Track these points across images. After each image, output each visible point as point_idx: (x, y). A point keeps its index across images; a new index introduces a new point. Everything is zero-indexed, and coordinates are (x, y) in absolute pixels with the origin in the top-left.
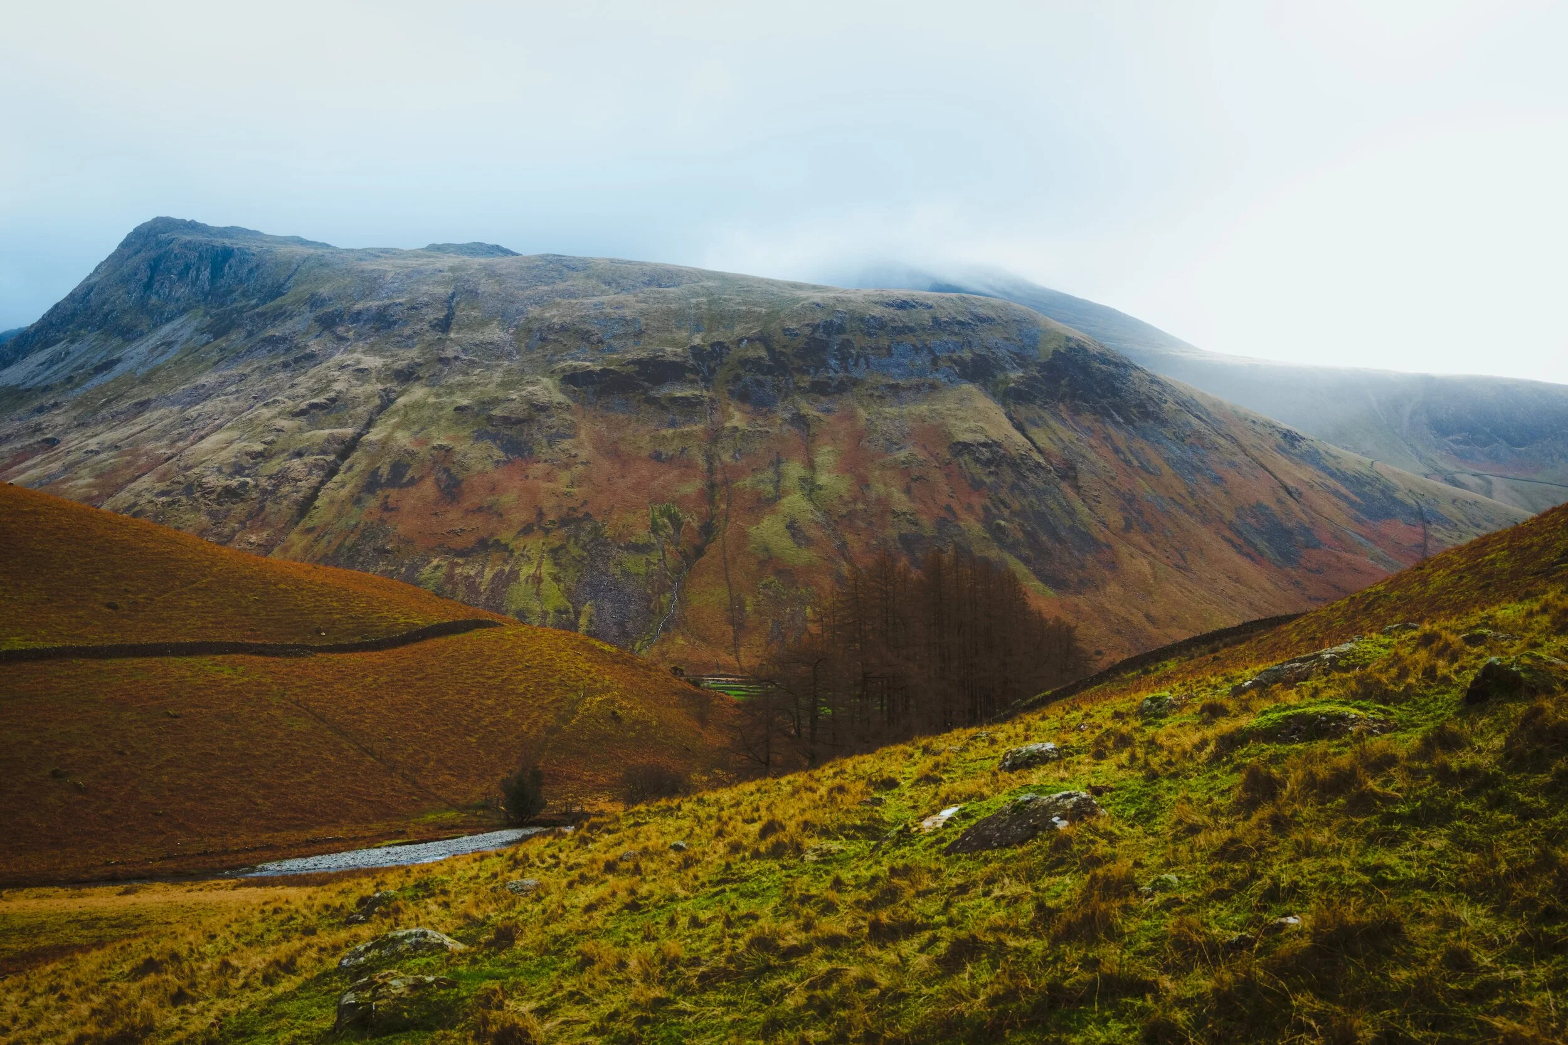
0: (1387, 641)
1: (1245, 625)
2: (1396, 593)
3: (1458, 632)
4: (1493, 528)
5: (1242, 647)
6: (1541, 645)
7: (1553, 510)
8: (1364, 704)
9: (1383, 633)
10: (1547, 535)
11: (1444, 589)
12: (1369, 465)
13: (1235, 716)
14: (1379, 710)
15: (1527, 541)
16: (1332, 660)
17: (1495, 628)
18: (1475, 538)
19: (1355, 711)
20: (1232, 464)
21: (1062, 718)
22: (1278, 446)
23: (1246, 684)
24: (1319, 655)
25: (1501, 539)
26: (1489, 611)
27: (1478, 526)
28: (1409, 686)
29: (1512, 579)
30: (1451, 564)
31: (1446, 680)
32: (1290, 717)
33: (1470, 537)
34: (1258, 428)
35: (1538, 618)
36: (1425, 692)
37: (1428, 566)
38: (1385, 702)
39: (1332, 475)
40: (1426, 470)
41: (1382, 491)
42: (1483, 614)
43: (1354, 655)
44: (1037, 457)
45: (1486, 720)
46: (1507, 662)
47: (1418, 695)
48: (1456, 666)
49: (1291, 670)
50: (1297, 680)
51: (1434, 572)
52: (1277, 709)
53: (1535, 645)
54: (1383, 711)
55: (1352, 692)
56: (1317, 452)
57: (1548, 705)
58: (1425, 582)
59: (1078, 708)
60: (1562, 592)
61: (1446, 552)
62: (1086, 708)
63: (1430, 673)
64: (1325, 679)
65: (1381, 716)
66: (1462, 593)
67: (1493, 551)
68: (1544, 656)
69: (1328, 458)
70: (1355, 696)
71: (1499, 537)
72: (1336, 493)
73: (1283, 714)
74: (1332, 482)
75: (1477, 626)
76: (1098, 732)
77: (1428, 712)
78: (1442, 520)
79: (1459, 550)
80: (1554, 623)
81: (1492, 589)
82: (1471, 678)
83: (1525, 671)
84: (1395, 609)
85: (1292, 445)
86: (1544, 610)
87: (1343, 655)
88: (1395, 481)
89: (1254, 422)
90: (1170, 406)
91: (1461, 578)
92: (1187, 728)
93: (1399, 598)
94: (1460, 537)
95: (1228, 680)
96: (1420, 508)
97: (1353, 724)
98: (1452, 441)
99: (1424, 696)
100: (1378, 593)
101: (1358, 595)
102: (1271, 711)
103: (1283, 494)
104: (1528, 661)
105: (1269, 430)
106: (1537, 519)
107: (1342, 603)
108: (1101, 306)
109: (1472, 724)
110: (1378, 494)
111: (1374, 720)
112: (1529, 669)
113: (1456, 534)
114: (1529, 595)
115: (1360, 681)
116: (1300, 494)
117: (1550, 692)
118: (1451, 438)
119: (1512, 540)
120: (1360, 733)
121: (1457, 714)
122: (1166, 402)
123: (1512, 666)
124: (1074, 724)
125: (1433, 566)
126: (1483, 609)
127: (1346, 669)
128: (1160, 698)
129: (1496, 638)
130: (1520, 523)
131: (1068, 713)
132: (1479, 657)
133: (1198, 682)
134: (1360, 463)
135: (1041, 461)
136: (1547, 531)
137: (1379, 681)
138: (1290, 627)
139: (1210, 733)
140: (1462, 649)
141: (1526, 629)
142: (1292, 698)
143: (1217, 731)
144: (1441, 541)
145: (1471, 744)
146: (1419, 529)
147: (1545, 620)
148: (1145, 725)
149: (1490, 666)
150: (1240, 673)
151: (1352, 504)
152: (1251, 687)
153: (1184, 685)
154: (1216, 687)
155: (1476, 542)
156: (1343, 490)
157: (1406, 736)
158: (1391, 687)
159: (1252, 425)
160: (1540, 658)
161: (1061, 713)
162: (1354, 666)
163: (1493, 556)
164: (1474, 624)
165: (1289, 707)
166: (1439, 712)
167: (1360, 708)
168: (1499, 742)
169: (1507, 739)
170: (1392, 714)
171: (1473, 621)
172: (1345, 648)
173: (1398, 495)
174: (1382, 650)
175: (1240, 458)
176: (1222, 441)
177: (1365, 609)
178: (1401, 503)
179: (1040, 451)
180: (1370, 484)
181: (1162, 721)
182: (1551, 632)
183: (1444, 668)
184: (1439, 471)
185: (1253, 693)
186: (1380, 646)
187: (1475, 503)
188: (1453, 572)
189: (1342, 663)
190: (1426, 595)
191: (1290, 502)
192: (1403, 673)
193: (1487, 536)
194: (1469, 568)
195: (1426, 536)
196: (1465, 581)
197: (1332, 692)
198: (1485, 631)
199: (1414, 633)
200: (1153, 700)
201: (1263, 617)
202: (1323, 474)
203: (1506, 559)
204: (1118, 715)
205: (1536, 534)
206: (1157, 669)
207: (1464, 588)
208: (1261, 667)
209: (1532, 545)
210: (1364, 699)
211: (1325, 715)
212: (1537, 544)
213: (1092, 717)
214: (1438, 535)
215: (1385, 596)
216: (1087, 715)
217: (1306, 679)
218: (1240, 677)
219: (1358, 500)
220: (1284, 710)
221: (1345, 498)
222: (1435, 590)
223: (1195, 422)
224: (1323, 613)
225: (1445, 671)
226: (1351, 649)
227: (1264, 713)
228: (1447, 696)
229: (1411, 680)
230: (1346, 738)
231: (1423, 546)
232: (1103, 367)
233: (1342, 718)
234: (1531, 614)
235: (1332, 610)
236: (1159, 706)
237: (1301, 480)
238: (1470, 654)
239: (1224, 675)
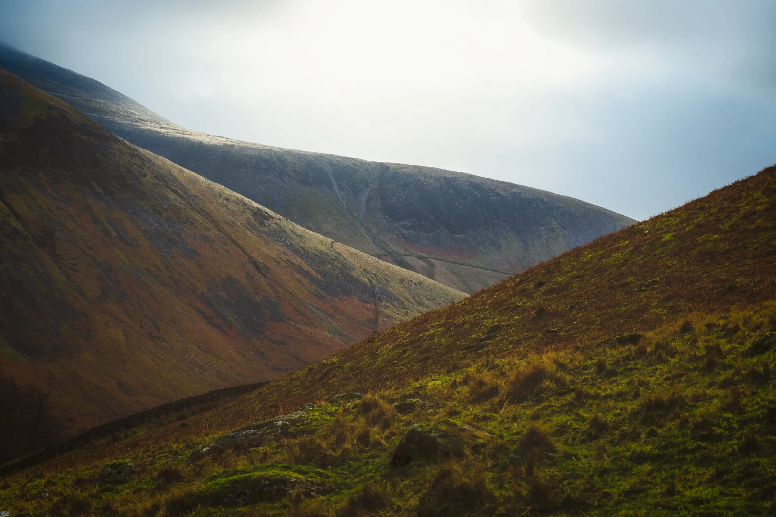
0: (334, 409)
1: (212, 393)
2: (349, 364)
3: (392, 401)
4: (434, 307)
5: (208, 414)
6: (458, 413)
7: (483, 292)
8: (304, 468)
9: (331, 402)
10: (477, 314)
11: (390, 361)
12: (329, 244)
13: (189, 481)
14: (318, 473)
15: (461, 320)
16: (283, 426)
17: (425, 397)
18: (418, 315)
19: (296, 475)
20: (206, 239)
21: (24, 486)
22: (249, 223)
23: (204, 450)
24: (273, 422)
25: (440, 316)
26: (421, 382)
27: (421, 304)
28: (346, 451)
29: (447, 353)
30: (396, 339)
31: (377, 444)
32: (236, 481)
33: (415, 313)
34: (231, 205)
35: (460, 389)
36: (359, 456)
37: (377, 340)
38: (324, 467)
39: (297, 253)
40: (379, 252)
41: (341, 270)
42: (417, 385)
43: (303, 422)
44: (14, 223)
45: (406, 482)
46: (427, 429)
47: (352, 459)
48: (387, 432)
49: (247, 435)
50: (251, 445)
51: (382, 345)
52: (225, 474)
53: (454, 413)
54: (321, 475)
55: (295, 457)
56: (284, 231)
57: (456, 467)
58: (373, 355)
59: (41, 476)
60: (482, 366)
61: (393, 328)
62: (48, 475)
63: (364, 438)
64: (276, 444)
65: (318, 480)
66: (404, 365)
67: (432, 327)
68: (459, 423)
69: (293, 236)
70: (297, 460)
71: (438, 314)
72: (300, 270)
73: (231, 478)
74: (297, 260)
75: (411, 396)
76: (56, 499)
77: (360, 475)
78: (391, 297)
79: (404, 326)
80: (471, 393)
81: (430, 362)
82: (397, 443)
83: (441, 437)
84: (348, 379)
85: (262, 224)
86: (465, 382)
87: (293, 422)
88: (352, 261)
89: (227, 199)
90: (148, 179)
91: (405, 351)
92: (142, 493)
93: (351, 369)
94: (406, 314)
95: (188, 447)
96: (373, 286)
97: (293, 487)
98: (402, 226)
99: (357, 460)
100: (333, 364)
101: (315, 366)
102: (220, 476)
103: (251, 269)
104: (444, 428)
105: (241, 208)
106: (469, 299)
107: (301, 373)
108: (83, 76)
109: (394, 486)
110: (337, 273)
111: (312, 483)
112: (444, 435)
113: (403, 311)
114: (455, 368)
115: (303, 446)
116: (268, 270)
117: (460, 455)
118: (401, 223)
119: (448, 318)
120: (298, 496)
121: (384, 477)
122: (145, 175)
123: (430, 432)
124: (35, 491)
125: (381, 340)
126: (417, 380)
127: (294, 436)
128: (121, 464)
129: (423, 407)
130: (456, 301)
131: (30, 481)
132: (409, 423)
133: (161, 448)
134: (322, 243)
135: (19, 227)
136: (477, 311)
137: (319, 446)
138: (253, 395)
139: (163, 498)
140: (393, 416)
141: (448, 398)
142: (242, 463)
143: (169, 497)
144: (389, 317)
145: (391, 504)
146: (372, 306)
147: (465, 390)
148: (103, 491)
149: (413, 432)
150: (200, 440)
151: (314, 280)
152: (208, 453)
153: (147, 451)
154: (176, 453)
155: (419, 319)
156: (306, 267)
157: (339, 497)
158: (330, 452)
159: (225, 202)
160: (455, 425)
161: (23, 480)
162: (302, 432)
163: (432, 332)
164: (407, 393)
165: (236, 472)
166: (370, 475)
167: (300, 472)
168: (414, 502)
169: (421, 499)
170: (328, 477)
171: (409, 390)
172: (295, 415)
173: (354, 274)
174: (328, 417)
175: (213, 234)
176: (197, 217)
177: (322, 379)
178: (357, 281)
179: (18, 217)
180: (330, 263)
181: (120, 487)
182: (469, 402)
183: (377, 433)
184: (390, 253)
185: (208, 459)
186: (327, 413)
187: (420, 283)
188: (399, 346)
189: (292, 429)
190: (375, 366)
191: (259, 277)
192: (341, 439)
193: (428, 313)
194: (412, 343)
195: (377, 312)
196: (408, 354)
197: (279, 457)
198: (414, 400)
199: (358, 401)
200: (114, 466)
201: (229, 386)
202: (288, 251)
203: (443, 334)
204: (79, 483)
205: (468, 313)
206: (126, 436)
207: (406, 361)
208: (220, 434)
209: (464, 323)
210: (304, 464)
211: (269, 479)
212: (469, 321)
213: (54, 484)
214: (388, 312)
215: (339, 367)
216: (50, 483)
217: (259, 445)
218: (200, 443)
219: (319, 277)
220: (232, 475)
221: (307, 274)
222: (382, 362)
223: (172, 196)
224: (284, 383)
225: (377, 437)
226: (301, 417)
227: (214, 478)
228: (377, 460)
229: (348, 446)
230: (286, 501)
231: (375, 321)
232: (85, 138)
233: (284, 481)
234: (454, 385)
235: (291, 379)
236: (119, 473)
237: (268, 256)
238: (400, 421)
239: (186, 441)
